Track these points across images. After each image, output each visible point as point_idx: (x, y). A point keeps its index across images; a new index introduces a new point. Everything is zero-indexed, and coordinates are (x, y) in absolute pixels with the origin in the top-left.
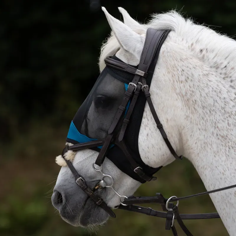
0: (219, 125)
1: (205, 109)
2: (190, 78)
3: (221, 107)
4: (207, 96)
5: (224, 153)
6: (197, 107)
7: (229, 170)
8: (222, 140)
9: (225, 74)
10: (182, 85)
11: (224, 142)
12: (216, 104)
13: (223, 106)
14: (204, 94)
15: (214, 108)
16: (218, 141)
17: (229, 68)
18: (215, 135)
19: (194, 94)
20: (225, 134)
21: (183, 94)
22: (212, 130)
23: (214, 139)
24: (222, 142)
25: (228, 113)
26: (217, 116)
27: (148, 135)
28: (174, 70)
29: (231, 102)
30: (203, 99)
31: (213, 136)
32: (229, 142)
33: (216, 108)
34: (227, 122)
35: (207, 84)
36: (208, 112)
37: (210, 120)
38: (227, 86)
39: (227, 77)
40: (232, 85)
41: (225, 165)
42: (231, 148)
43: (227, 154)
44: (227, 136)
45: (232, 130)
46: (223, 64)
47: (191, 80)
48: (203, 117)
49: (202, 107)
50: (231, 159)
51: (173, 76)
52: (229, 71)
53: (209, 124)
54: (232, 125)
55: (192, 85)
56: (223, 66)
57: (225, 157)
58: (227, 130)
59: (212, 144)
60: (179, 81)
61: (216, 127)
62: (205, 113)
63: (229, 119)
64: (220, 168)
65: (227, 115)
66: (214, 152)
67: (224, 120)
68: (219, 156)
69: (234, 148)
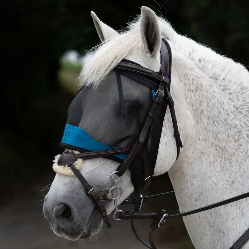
0: (220, 137)
1: (210, 120)
2: (199, 87)
3: (224, 119)
4: (214, 107)
5: (219, 164)
6: (203, 117)
7: (222, 181)
8: (220, 152)
9: (225, 86)
10: (193, 94)
11: (221, 153)
12: (220, 115)
13: (226, 118)
14: (210, 105)
15: (218, 119)
16: (216, 152)
17: (227, 81)
18: (214, 146)
19: (202, 104)
20: (224, 146)
21: (193, 104)
22: (212, 140)
23: (212, 150)
24: (219, 153)
25: (229, 125)
26: (219, 127)
27: (166, 144)
28: (185, 79)
29: (231, 114)
30: (209, 109)
31: (213, 147)
32: (225, 154)
33: (219, 119)
34: (227, 134)
35: (213, 95)
36: (212, 123)
37: (212, 131)
38: (227, 98)
39: (226, 89)
40: (231, 98)
41: (219, 176)
42: (226, 159)
43: (222, 165)
44: (225, 148)
45: (230, 142)
46: (222, 76)
47: (201, 90)
48: (206, 127)
49: (207, 117)
50: (225, 170)
51: (185, 85)
52: (227, 84)
53: (210, 134)
54: (231, 137)
55: (201, 95)
56: (222, 78)
57: (220, 168)
58: (226, 142)
59: (210, 154)
60: (190, 90)
61: (217, 138)
62: (209, 124)
63: (229, 131)
64: (214, 179)
65: (228, 127)
66: (210, 163)
67: (225, 132)
68: (214, 166)
69: (230, 160)
